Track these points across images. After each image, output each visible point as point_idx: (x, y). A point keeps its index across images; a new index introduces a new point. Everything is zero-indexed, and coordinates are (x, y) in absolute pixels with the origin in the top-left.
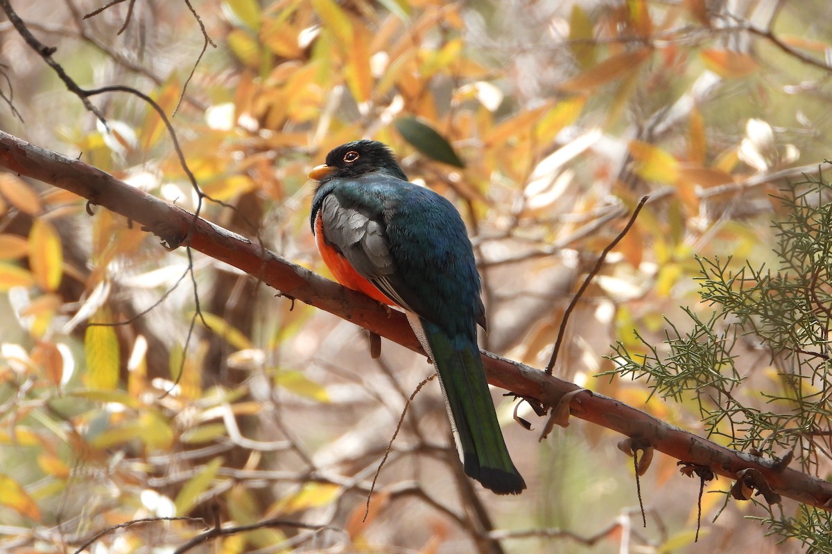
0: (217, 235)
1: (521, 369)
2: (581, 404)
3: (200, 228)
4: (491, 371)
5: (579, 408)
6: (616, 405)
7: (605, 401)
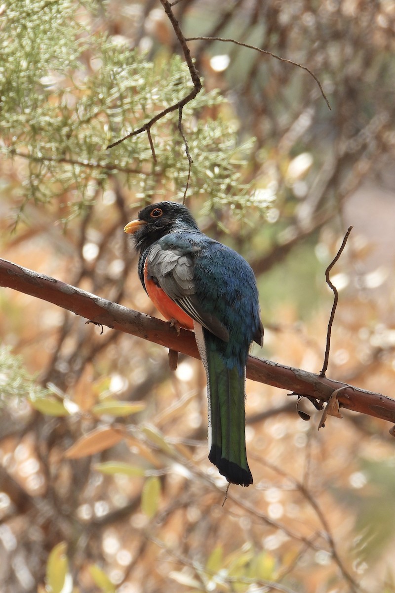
0: (26, 276)
1: (297, 373)
2: (350, 399)
3: (10, 270)
4: (270, 375)
5: (348, 402)
6: (381, 398)
7: (371, 396)
